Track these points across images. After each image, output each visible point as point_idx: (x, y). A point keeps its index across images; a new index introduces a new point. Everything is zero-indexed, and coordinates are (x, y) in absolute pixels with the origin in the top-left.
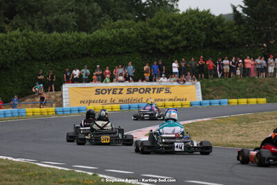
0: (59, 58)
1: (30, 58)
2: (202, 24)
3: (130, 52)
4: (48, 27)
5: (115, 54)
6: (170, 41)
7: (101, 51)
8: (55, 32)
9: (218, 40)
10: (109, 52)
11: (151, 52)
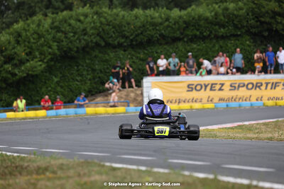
0: (141, 44)
1: (103, 44)
3: (237, 35)
4: (130, 3)
7: (198, 33)
10: (209, 35)
11: (266, 34)
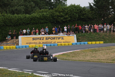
0: (17, 25)
1: (5, 25)
2: (77, 11)
3: (47, 23)
4: (13, 12)
5: (40, 23)
6: (63, 18)
7: (35, 22)
8: (15, 14)
9: (83, 17)
10: (38, 23)
11: (55, 22)
